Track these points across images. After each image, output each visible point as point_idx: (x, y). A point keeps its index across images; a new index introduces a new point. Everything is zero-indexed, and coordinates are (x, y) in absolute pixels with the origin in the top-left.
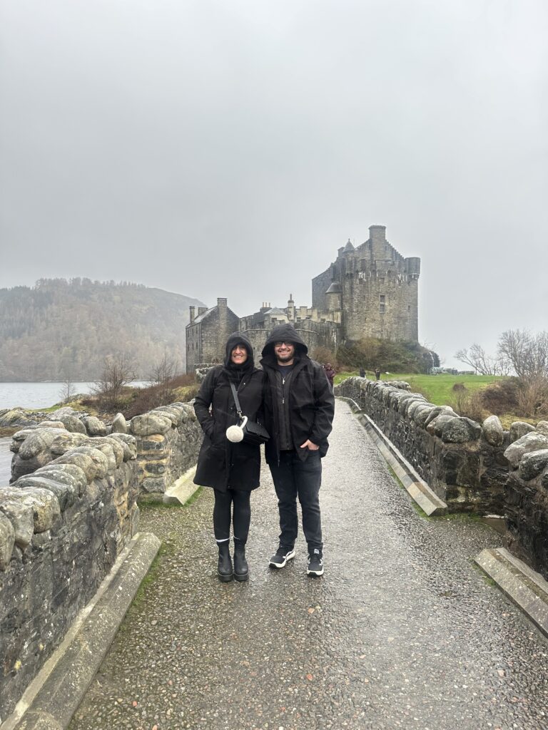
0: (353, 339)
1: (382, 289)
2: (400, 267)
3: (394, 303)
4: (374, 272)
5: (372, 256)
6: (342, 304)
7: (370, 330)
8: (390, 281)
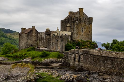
0: (74, 40)
1: (82, 26)
2: (87, 20)
3: (86, 30)
4: (80, 21)
5: (80, 16)
6: (71, 30)
7: (79, 37)
8: (84, 24)
